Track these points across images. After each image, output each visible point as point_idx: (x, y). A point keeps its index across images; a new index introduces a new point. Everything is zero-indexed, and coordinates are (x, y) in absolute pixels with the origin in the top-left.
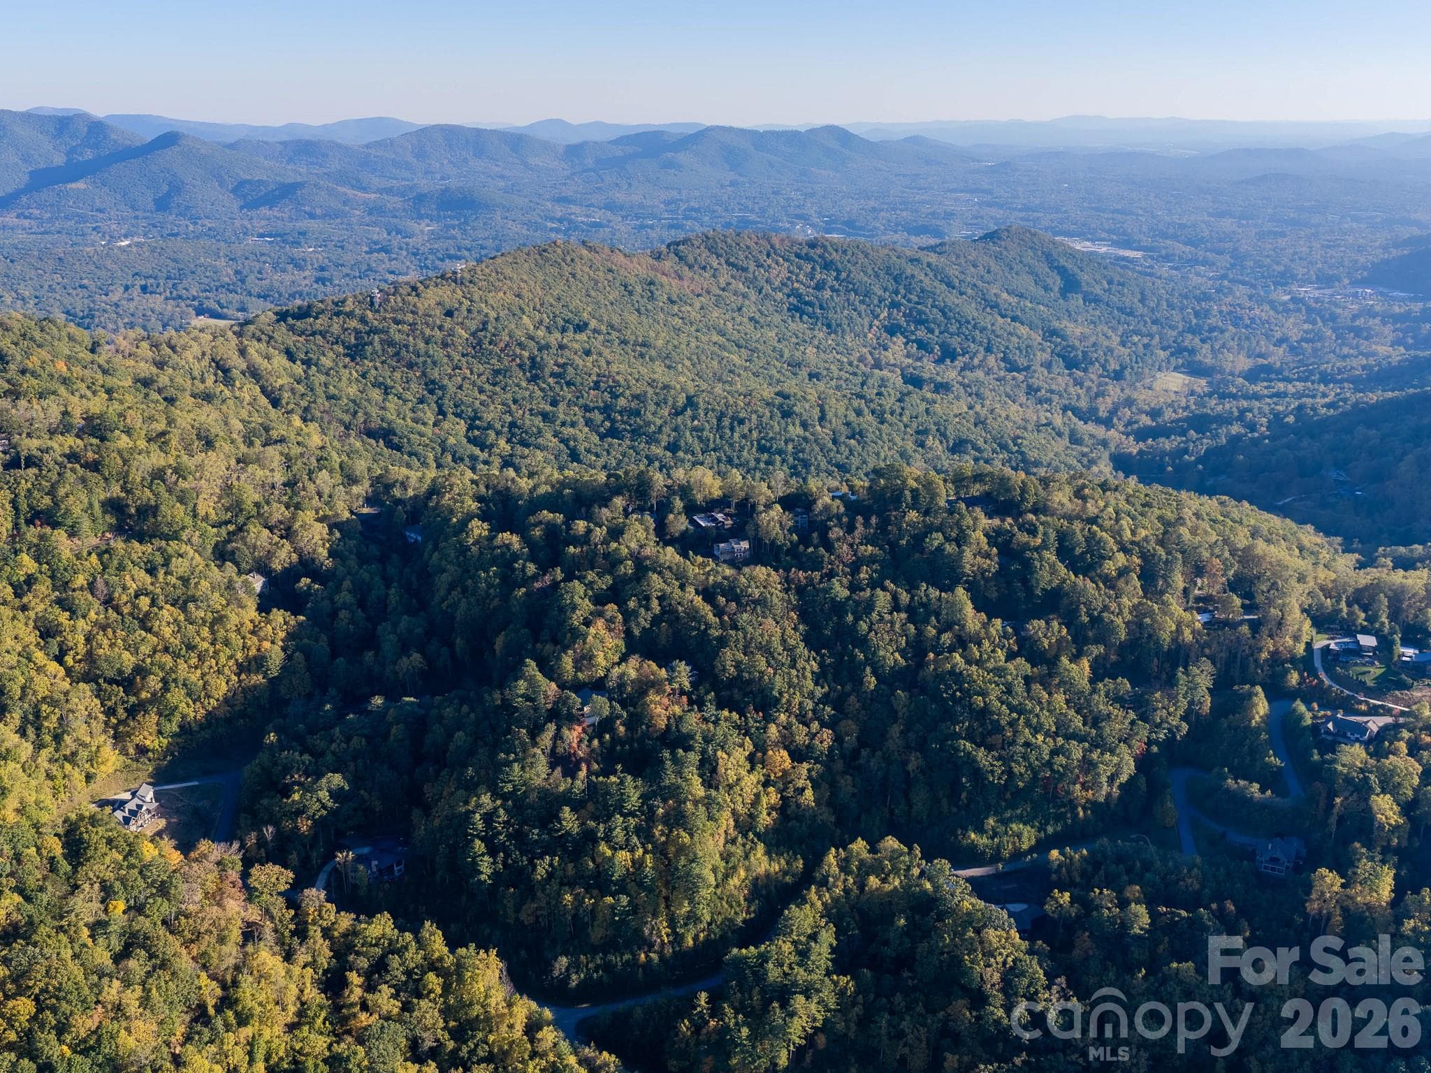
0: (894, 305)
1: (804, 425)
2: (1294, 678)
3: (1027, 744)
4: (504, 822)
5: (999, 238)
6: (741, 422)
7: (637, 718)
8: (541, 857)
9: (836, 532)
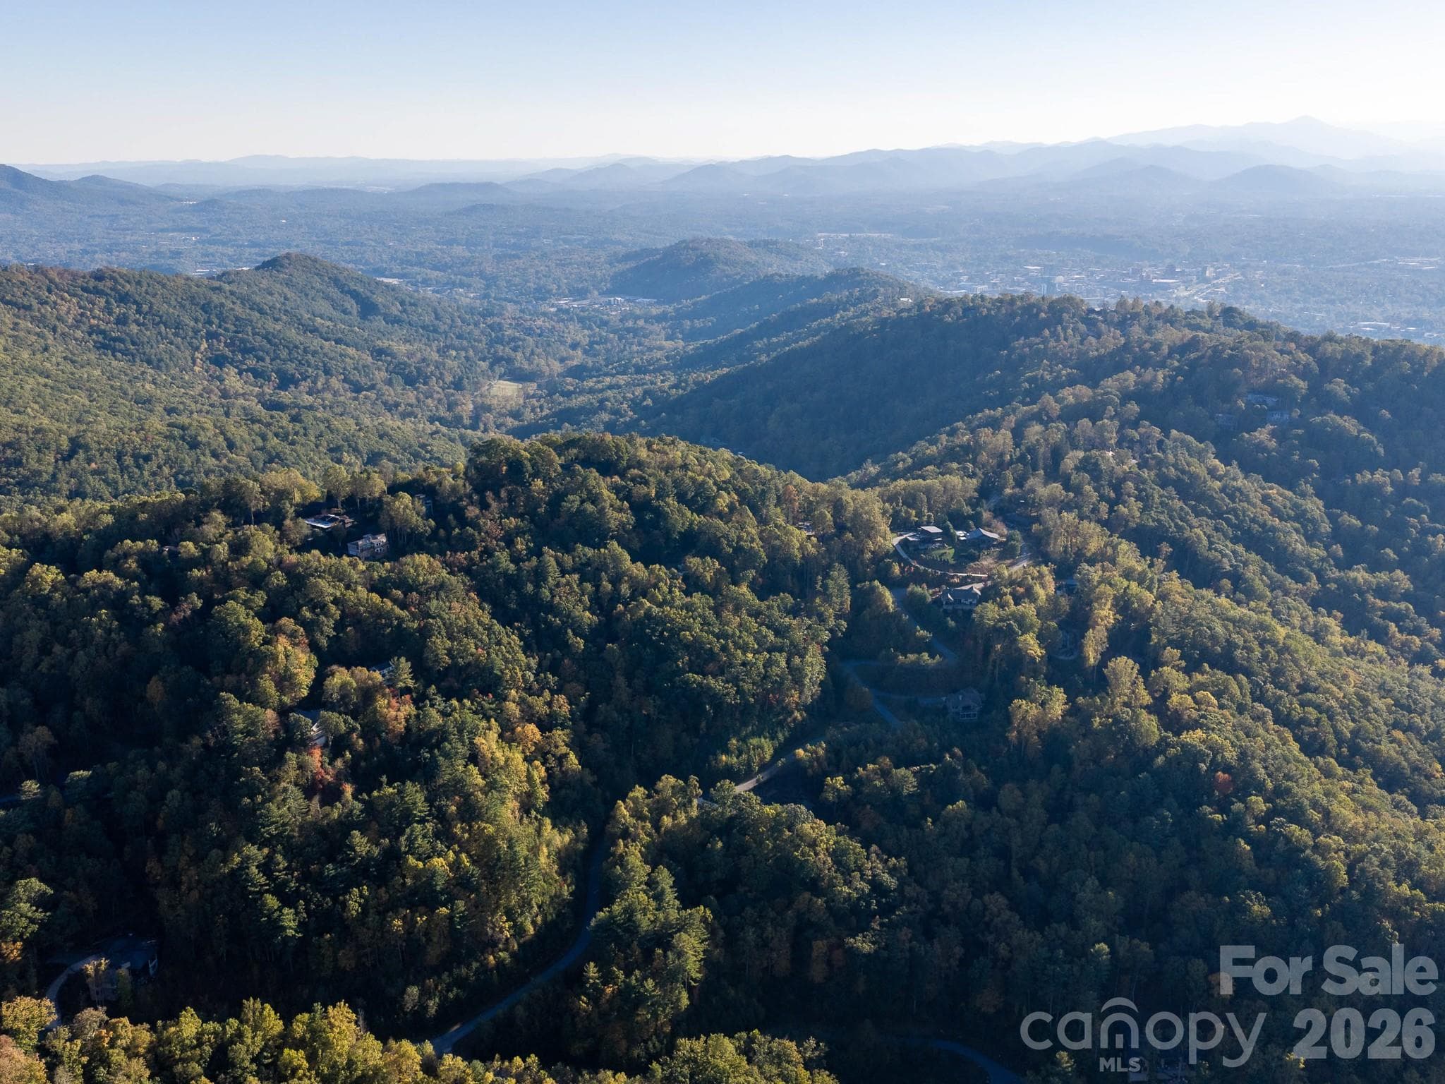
0: (211, 336)
1: (215, 455)
2: (896, 569)
3: (744, 664)
4: (285, 869)
5: (282, 266)
6: (147, 458)
7: (373, 728)
8: (347, 891)
9: (472, 512)
